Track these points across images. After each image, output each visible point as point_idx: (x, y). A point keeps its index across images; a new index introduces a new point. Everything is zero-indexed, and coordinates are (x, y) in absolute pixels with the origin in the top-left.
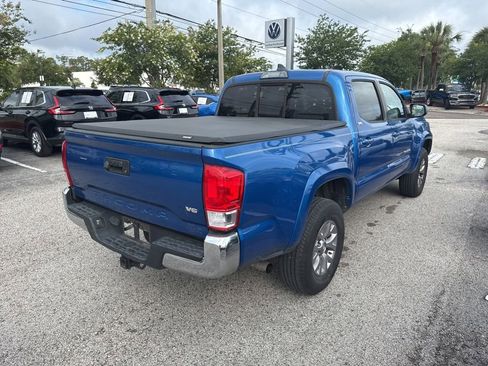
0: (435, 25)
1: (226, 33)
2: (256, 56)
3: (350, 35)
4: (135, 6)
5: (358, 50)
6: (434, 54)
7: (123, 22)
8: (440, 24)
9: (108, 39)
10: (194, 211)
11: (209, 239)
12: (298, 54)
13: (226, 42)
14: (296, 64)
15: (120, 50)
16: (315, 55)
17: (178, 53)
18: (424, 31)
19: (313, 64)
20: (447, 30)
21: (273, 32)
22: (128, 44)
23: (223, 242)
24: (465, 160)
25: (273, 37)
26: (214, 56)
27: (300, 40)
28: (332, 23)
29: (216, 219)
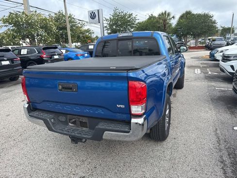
0: (164, 12)
1: (69, 17)
2: (86, 28)
3: (129, 17)
4: (17, 3)
5: (133, 24)
6: (165, 25)
7: (12, 12)
8: (166, 12)
10: (123, 106)
11: (134, 121)
12: (106, 27)
13: (70, 22)
14: (106, 32)
16: (114, 27)
17: (45, 27)
18: (160, 15)
19: (114, 31)
20: (169, 15)
21: (93, 16)
22: (16, 24)
24: (192, 70)
25: (93, 19)
26: (65, 28)
27: (107, 20)
28: (121, 11)
29: (136, 109)
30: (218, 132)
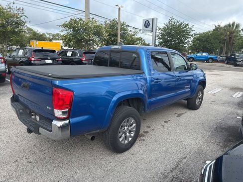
0: (231, 23)
1: (123, 25)
2: (138, 36)
3: (185, 27)
4: (80, 11)
5: (188, 35)
6: (230, 38)
7: (73, 18)
8: (234, 23)
9: (65, 26)
10: (50, 109)
12: (158, 36)
13: (122, 29)
14: (157, 41)
15: (71, 31)
16: (166, 37)
18: (226, 26)
20: (238, 26)
21: (147, 24)
22: (74, 28)
23: (59, 124)
25: (147, 27)
26: (116, 35)
27: (160, 29)
28: (176, 21)
29: (58, 113)
30: (184, 161)
